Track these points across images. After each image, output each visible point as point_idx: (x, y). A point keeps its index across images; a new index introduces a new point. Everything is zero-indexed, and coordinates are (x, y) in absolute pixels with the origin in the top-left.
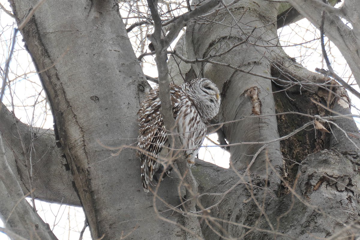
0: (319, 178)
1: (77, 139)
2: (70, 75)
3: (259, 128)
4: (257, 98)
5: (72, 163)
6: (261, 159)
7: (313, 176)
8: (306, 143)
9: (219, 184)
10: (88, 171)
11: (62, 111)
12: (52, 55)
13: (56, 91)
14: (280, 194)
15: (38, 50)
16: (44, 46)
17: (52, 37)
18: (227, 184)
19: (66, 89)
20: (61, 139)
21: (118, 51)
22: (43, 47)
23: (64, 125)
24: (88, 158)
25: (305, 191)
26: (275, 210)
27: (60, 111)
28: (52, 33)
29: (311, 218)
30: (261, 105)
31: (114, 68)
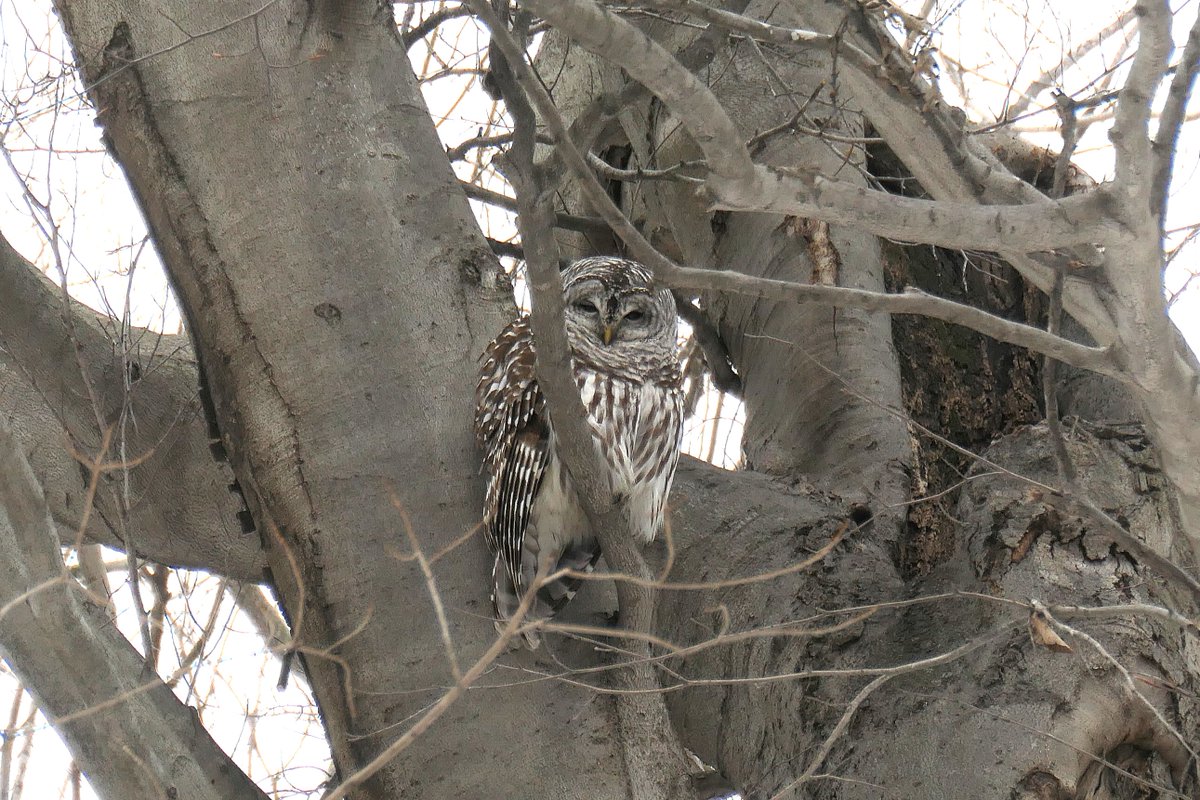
0: (1028, 520)
1: (275, 439)
2: (248, 238)
3: (836, 337)
4: (826, 241)
5: (261, 512)
6: (842, 438)
7: (1009, 517)
8: (979, 372)
9: (716, 532)
10: (313, 542)
11: (228, 351)
12: (189, 171)
13: (204, 288)
14: (907, 550)
15: (148, 155)
16: (164, 145)
17: (190, 116)
18: (740, 531)
19: (237, 281)
20: (224, 437)
21: (396, 157)
22: (162, 148)
23: (233, 395)
24: (311, 503)
25: (984, 566)
26: (893, 623)
27: (221, 351)
28: (186, 103)
29: (1007, 657)
30: (837, 263)
31: (385, 212)
